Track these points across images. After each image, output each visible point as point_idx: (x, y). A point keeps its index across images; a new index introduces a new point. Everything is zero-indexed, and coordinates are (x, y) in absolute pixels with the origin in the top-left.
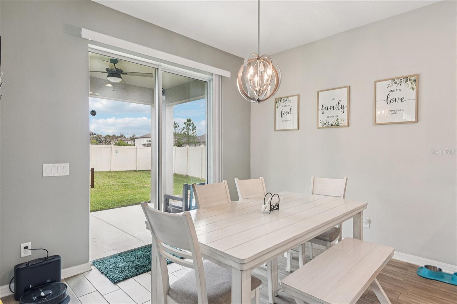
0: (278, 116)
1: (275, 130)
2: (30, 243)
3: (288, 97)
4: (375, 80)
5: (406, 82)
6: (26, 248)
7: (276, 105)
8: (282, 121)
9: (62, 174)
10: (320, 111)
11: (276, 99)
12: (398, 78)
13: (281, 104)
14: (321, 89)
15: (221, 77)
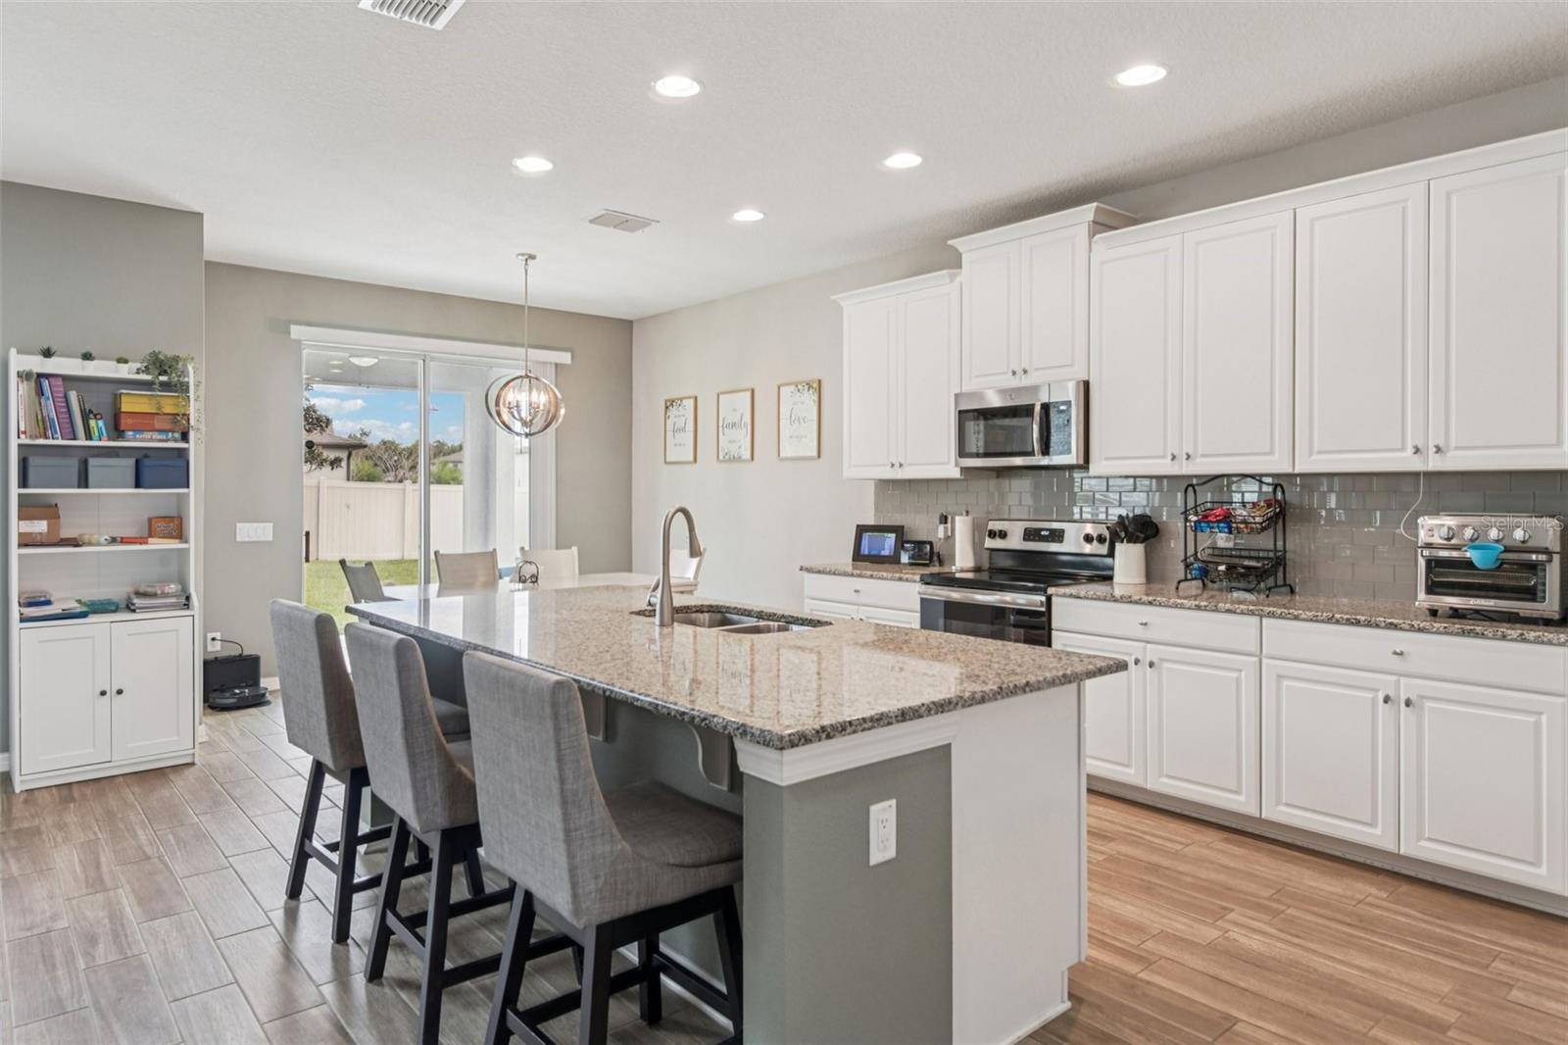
0: (670, 434)
1: (666, 462)
2: (219, 634)
3: (681, 399)
4: (779, 383)
5: (809, 390)
6: (213, 639)
7: (666, 414)
8: (675, 445)
9: (262, 539)
10: (721, 429)
11: (666, 401)
12: (801, 383)
13: (673, 411)
14: (723, 390)
15: (551, 363)
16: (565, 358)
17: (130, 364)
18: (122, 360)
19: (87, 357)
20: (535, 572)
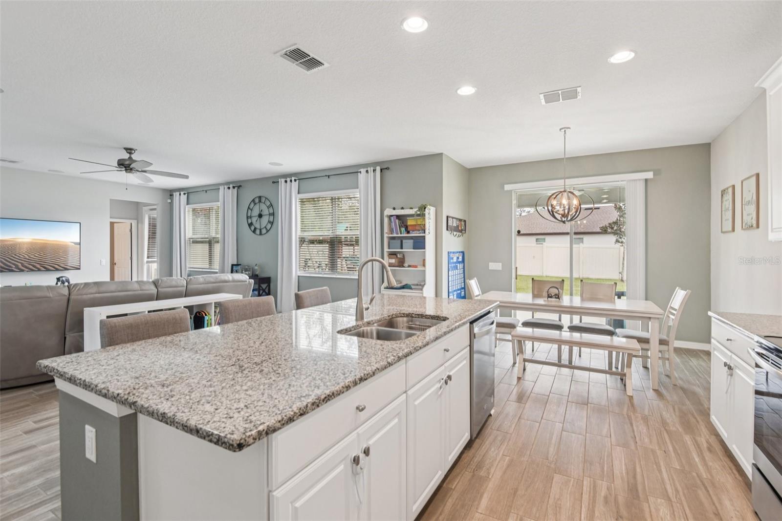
0: (723, 213)
3: (728, 189)
7: (722, 199)
8: (725, 220)
9: (498, 269)
10: (743, 206)
11: (722, 191)
13: (725, 198)
14: (744, 178)
15: (640, 180)
16: (650, 175)
17: (414, 209)
18: (411, 208)
19: (402, 208)
20: (557, 292)
